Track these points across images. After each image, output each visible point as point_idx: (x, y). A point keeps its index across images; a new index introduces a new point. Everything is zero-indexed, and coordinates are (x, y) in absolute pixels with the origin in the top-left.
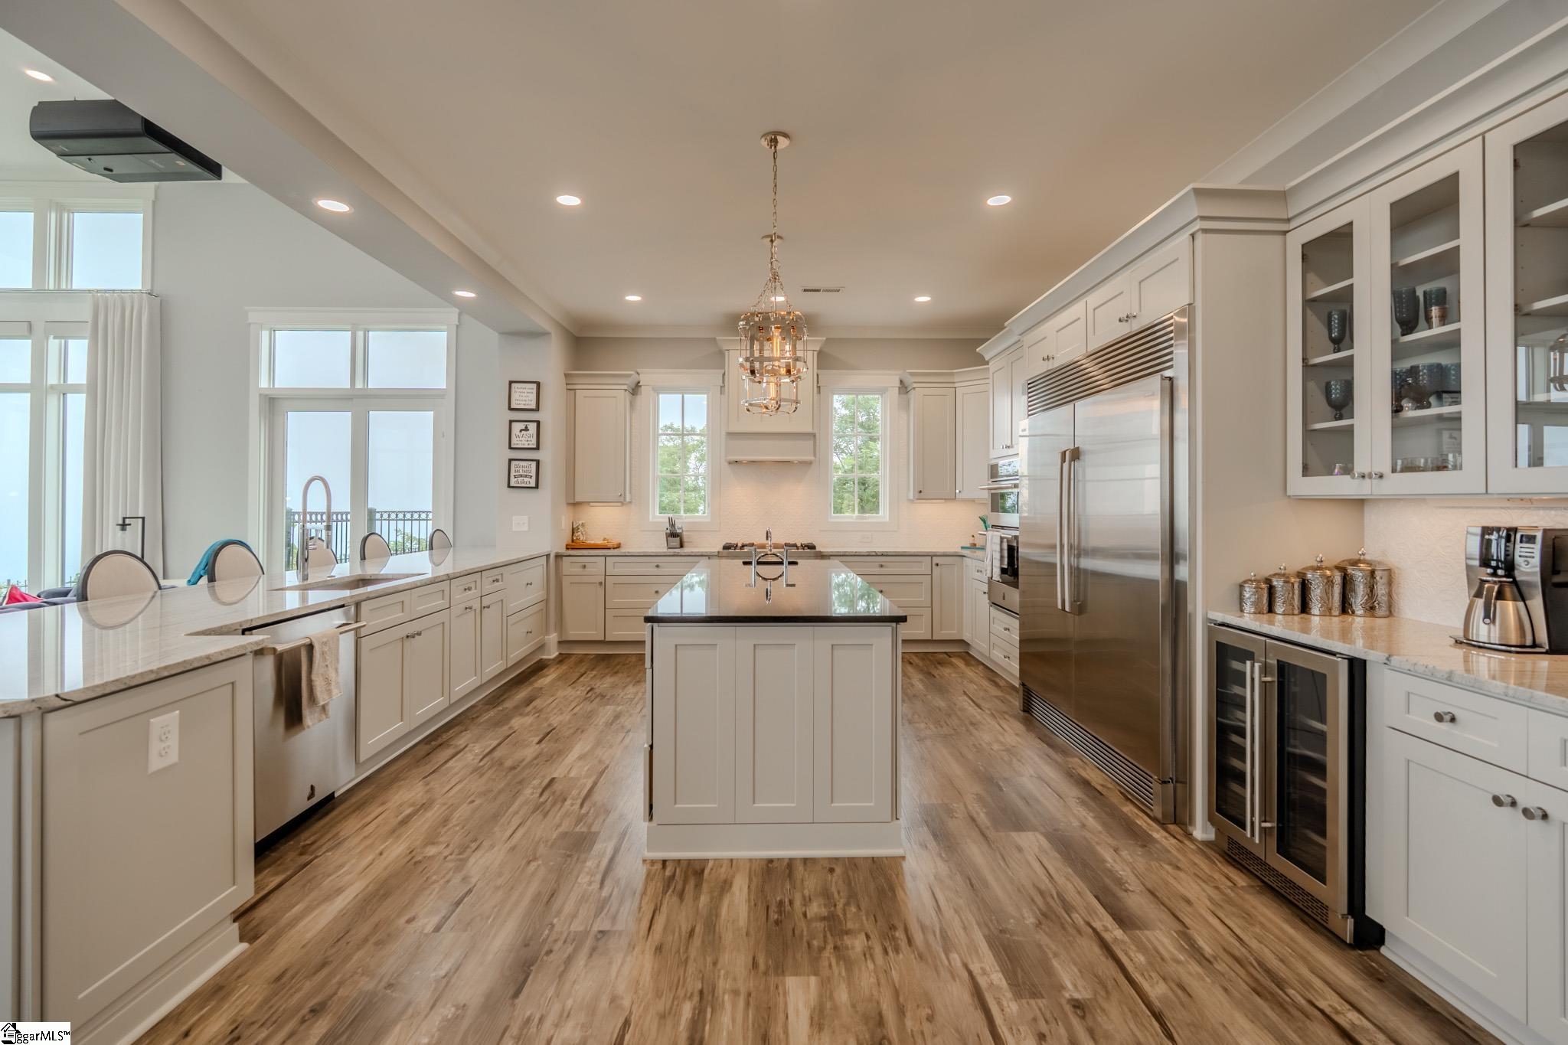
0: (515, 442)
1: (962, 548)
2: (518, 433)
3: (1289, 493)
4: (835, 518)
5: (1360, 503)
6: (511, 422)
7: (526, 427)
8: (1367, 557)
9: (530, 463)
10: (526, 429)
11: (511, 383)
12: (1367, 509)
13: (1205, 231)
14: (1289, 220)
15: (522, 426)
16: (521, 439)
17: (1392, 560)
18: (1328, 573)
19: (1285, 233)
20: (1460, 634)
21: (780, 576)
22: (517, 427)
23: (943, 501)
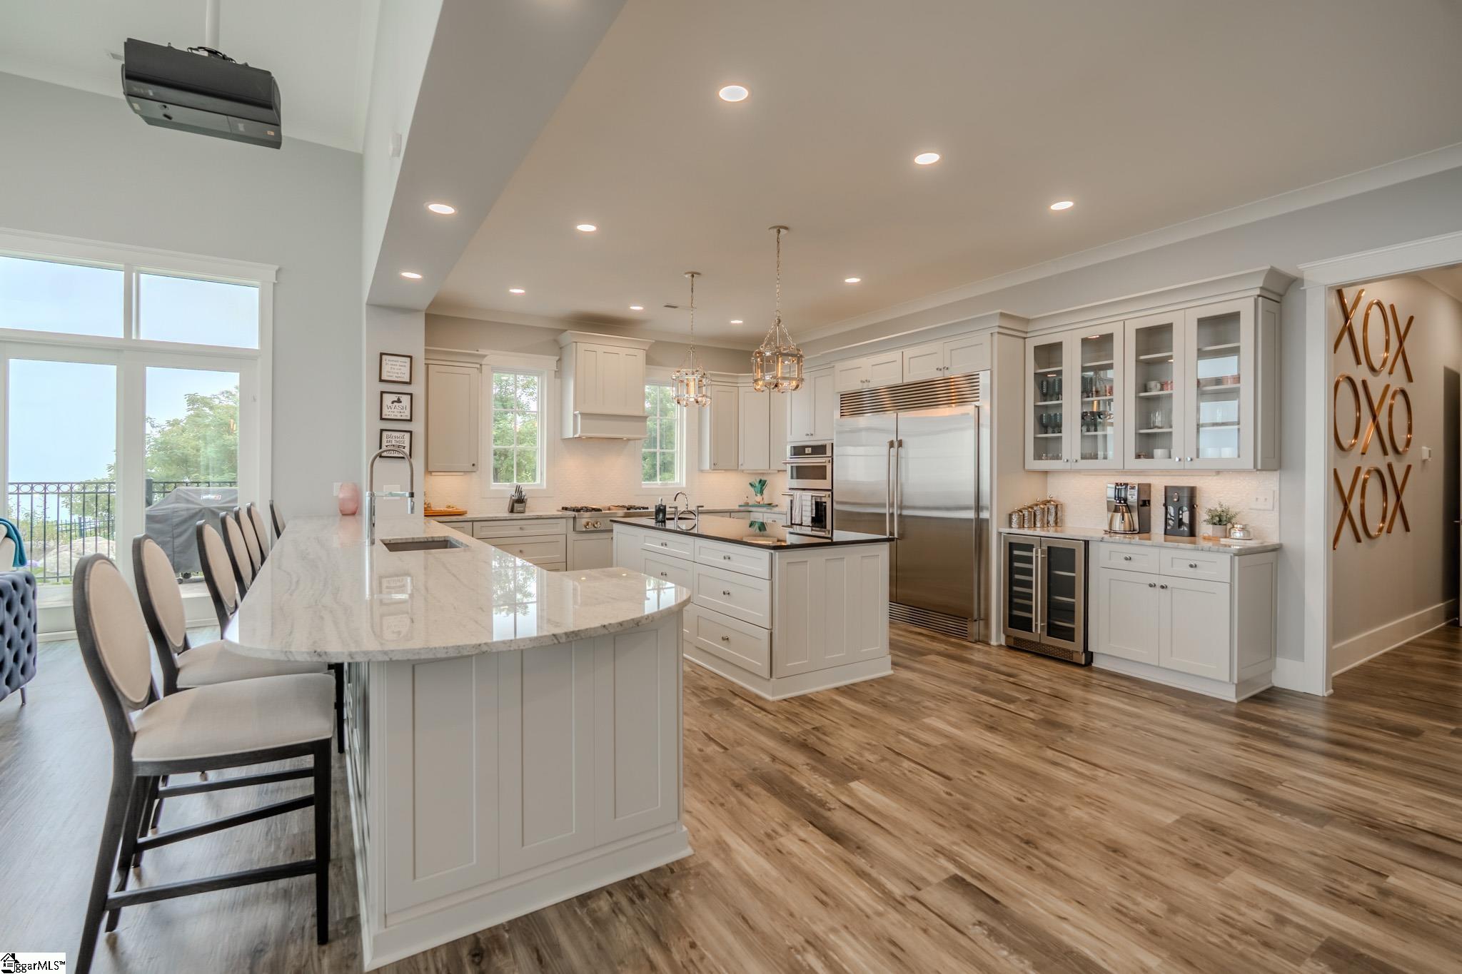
0: (386, 413)
1: (740, 506)
2: (390, 404)
3: (1026, 468)
4: (647, 484)
5: (1046, 473)
6: (382, 393)
7: (399, 399)
8: (1053, 499)
9: (403, 433)
10: (399, 401)
11: (382, 354)
12: (1048, 475)
13: (999, 333)
14: (1027, 332)
15: (394, 397)
16: (393, 410)
17: (1061, 500)
18: (1042, 506)
19: (1025, 338)
20: (1107, 528)
21: (694, 527)
22: (388, 399)
23: (723, 471)
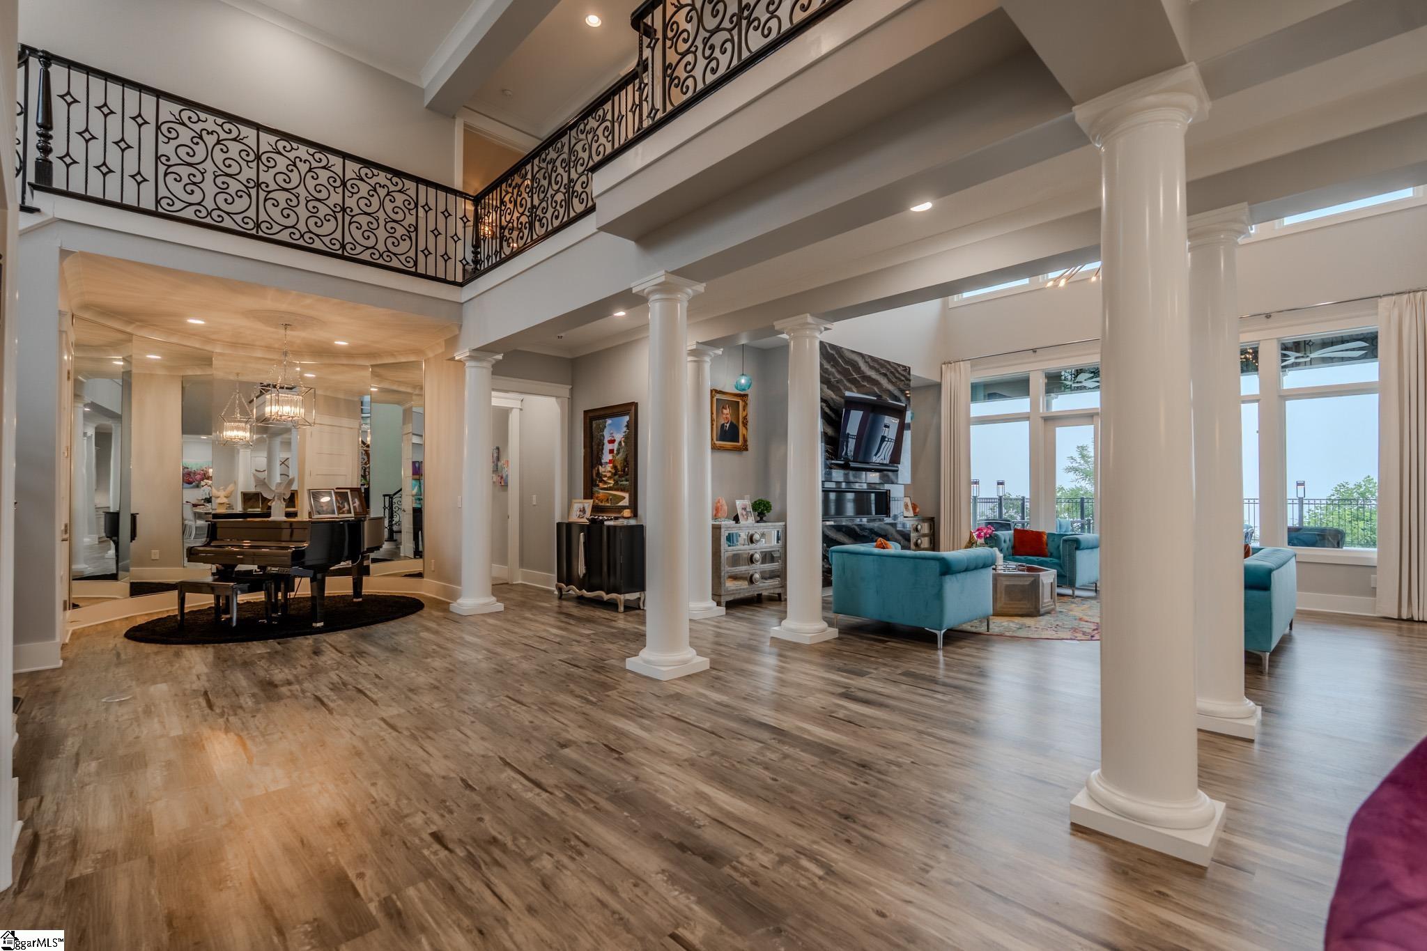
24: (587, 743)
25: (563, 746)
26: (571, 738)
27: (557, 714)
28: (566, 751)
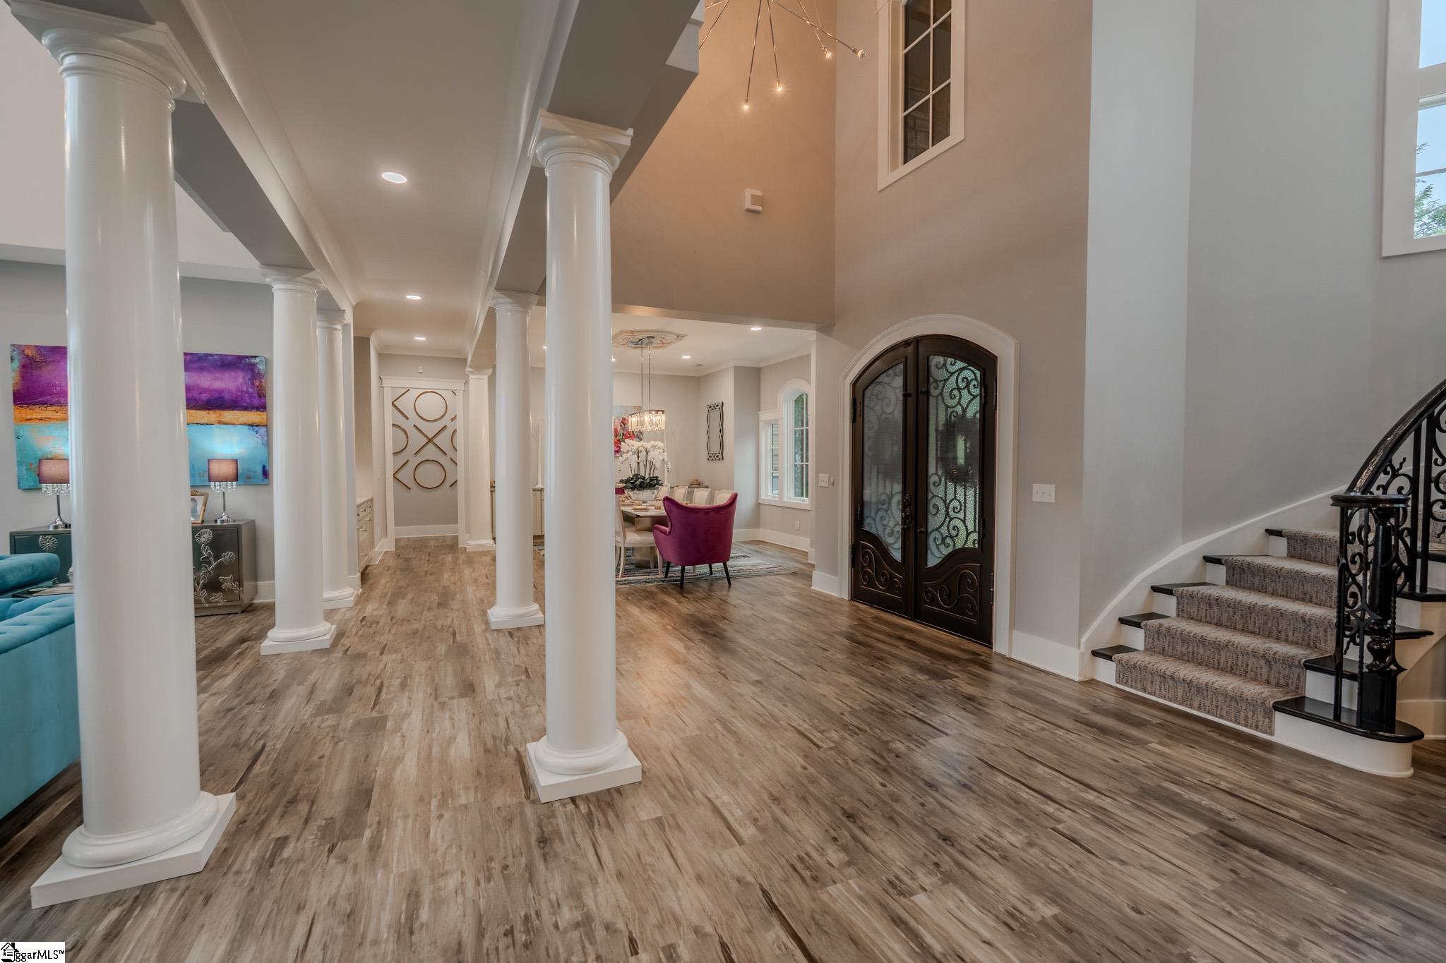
24: (739, 682)
25: (759, 682)
26: (751, 687)
27: (760, 712)
28: (757, 678)
